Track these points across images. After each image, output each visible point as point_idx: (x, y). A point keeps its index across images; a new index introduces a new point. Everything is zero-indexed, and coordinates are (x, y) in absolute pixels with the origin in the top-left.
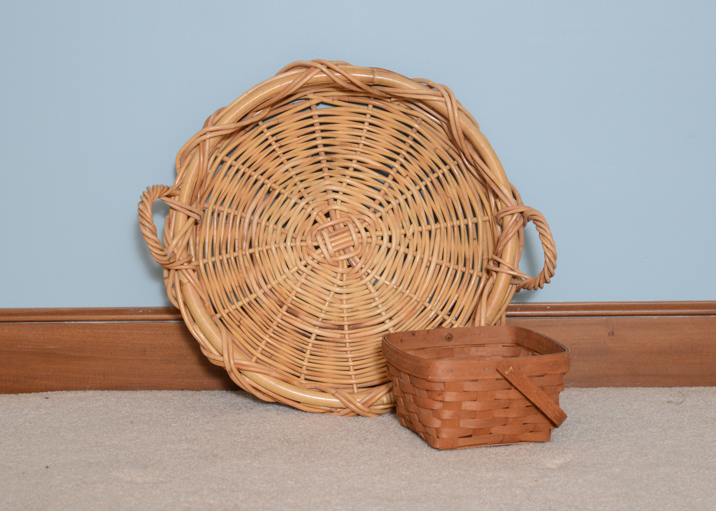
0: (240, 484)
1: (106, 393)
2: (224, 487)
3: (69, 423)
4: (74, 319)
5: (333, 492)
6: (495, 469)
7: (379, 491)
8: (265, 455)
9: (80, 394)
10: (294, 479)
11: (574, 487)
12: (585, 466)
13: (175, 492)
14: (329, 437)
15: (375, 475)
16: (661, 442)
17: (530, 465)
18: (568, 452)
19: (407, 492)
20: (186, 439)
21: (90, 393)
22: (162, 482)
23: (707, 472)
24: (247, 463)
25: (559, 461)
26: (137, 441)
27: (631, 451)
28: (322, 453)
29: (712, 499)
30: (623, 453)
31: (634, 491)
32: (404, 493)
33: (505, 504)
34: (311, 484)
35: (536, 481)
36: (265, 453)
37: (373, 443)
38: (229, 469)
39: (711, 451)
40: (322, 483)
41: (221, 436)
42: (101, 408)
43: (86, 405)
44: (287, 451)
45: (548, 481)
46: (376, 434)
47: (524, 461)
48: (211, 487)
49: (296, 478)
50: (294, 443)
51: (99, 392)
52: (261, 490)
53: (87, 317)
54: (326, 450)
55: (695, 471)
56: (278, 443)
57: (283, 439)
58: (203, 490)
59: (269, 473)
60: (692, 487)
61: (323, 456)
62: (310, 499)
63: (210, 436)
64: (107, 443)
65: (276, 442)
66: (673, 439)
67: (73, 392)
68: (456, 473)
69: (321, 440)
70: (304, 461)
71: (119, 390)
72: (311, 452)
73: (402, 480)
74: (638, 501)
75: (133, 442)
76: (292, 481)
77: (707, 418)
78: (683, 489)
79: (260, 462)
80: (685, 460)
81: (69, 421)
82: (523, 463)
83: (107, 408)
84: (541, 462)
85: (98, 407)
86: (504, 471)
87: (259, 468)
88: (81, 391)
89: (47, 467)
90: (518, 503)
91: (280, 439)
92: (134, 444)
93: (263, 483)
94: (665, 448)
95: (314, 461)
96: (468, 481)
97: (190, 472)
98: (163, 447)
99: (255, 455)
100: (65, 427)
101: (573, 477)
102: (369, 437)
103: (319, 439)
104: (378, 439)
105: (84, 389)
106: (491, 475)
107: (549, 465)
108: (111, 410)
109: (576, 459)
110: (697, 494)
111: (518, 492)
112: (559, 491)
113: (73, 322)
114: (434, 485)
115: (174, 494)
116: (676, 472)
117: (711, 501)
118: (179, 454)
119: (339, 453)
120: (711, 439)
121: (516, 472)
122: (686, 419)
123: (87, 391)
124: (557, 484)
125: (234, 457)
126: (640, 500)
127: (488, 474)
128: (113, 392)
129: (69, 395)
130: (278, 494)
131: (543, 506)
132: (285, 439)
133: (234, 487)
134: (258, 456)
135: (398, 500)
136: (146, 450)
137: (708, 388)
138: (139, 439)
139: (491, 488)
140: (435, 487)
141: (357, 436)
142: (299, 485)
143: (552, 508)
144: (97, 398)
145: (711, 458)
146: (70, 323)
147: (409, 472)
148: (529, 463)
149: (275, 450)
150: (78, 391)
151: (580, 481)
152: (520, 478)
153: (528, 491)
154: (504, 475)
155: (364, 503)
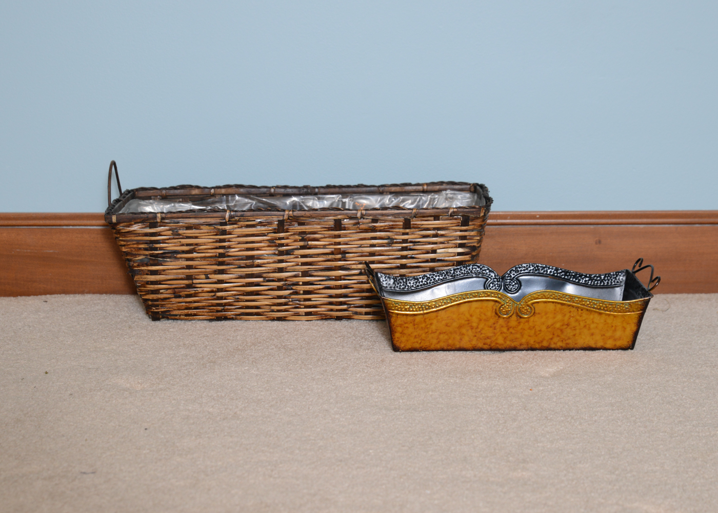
0: (239, 391)
1: (104, 296)
2: (223, 395)
3: (68, 327)
4: (72, 224)
5: (331, 400)
6: (490, 377)
7: (377, 400)
8: (263, 362)
9: (79, 297)
10: (292, 387)
11: (568, 396)
12: (577, 375)
13: (174, 399)
14: (325, 343)
15: (372, 383)
16: (650, 350)
17: (523, 373)
18: (560, 360)
19: (404, 401)
20: (184, 344)
21: (88, 297)
22: (161, 390)
23: (697, 381)
24: (245, 369)
25: (552, 369)
26: (136, 346)
27: (621, 359)
28: (319, 360)
29: (705, 408)
30: (614, 362)
31: (627, 400)
32: (401, 401)
33: (502, 414)
34: (310, 392)
35: (531, 390)
36: (262, 360)
37: (368, 349)
38: (228, 376)
39: (699, 359)
40: (320, 390)
41: (218, 342)
42: (100, 312)
43: (84, 309)
44: (284, 358)
45: (542, 390)
46: (371, 341)
47: (518, 369)
48: (210, 395)
49: (294, 386)
50: (291, 350)
51: (96, 297)
52: (259, 398)
53: (85, 222)
54: (322, 357)
55: (686, 380)
56: (275, 350)
57: (279, 346)
58: (202, 397)
59: (267, 381)
60: (684, 397)
61: (320, 363)
62: (309, 408)
63: (208, 341)
64: (106, 348)
65: (273, 349)
66: (662, 347)
67: (72, 295)
68: (452, 381)
69: (318, 346)
70: (301, 368)
71: (117, 294)
72: (308, 359)
73: (399, 388)
74: (632, 411)
75: (132, 348)
76: (290, 389)
77: (692, 325)
78: (675, 398)
79: (258, 369)
80: (676, 368)
81: (68, 326)
82: (517, 371)
83: (106, 312)
84: (534, 370)
85: (96, 311)
86: (499, 379)
87: (257, 375)
88: (80, 295)
89: (46, 373)
90: (515, 413)
91: (277, 345)
92: (132, 349)
93: (262, 391)
94: (655, 356)
95: (311, 369)
96: (464, 389)
97: (188, 379)
98: (161, 352)
99: (253, 362)
100: (64, 332)
101: (567, 386)
102: (364, 344)
103: (316, 346)
104: (373, 345)
105: (82, 293)
106: (486, 384)
107: (542, 373)
108: (110, 314)
109: (568, 367)
110: (690, 404)
111: (513, 401)
112: (554, 400)
113: (71, 227)
114: (430, 393)
115: (173, 402)
116: (668, 381)
117: (704, 411)
118: (178, 360)
119: (335, 360)
120: (698, 347)
121: (511, 380)
122: (672, 327)
123: (86, 295)
124: (552, 393)
125: (232, 363)
126: (634, 410)
127: (483, 383)
128: (111, 296)
129: (68, 298)
130: (277, 403)
131: (539, 415)
132: (282, 345)
133: (233, 395)
134: (255, 362)
136: (145, 356)
137: (691, 295)
138: (137, 345)
139: (487, 397)
140: (431, 396)
141: (352, 342)
142: (297, 393)
143: (549, 418)
144: (95, 302)
145: (700, 366)
146: (68, 227)
147: (406, 380)
148: (523, 371)
149: (272, 356)
150: (77, 295)
151: (574, 390)
152: (515, 386)
153: (523, 400)
154: (499, 383)
155: (362, 412)
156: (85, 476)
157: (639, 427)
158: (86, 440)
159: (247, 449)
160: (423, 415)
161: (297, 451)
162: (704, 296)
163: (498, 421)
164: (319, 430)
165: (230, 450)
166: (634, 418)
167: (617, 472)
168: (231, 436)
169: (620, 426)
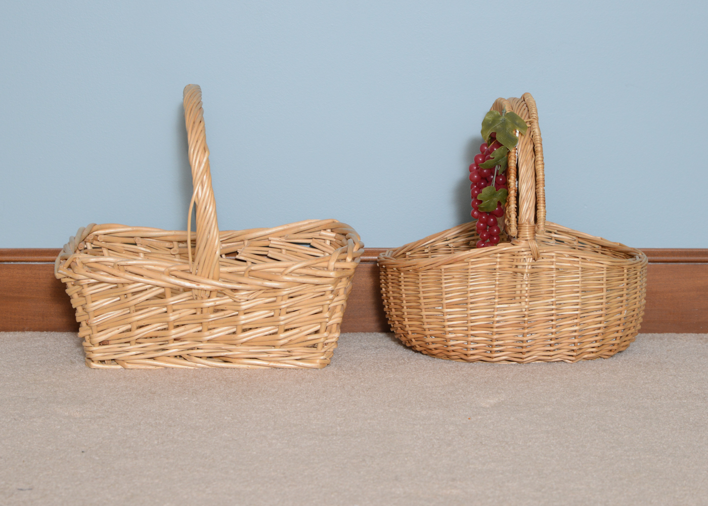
0: (177, 419)
1: (45, 334)
2: (161, 422)
3: (7, 362)
4: (13, 260)
5: (269, 427)
6: (429, 407)
7: (314, 427)
8: (203, 393)
9: (19, 334)
10: (231, 415)
11: (506, 424)
12: (518, 405)
13: (112, 426)
14: (267, 376)
15: (311, 412)
16: (594, 384)
17: (464, 404)
18: (502, 392)
19: (342, 428)
20: (125, 377)
21: (28, 334)
22: (99, 417)
23: (636, 412)
24: (185, 400)
25: (493, 401)
26: (75, 379)
27: (564, 392)
28: (260, 391)
29: (639, 436)
30: (556, 394)
31: (564, 428)
32: (339, 428)
33: (438, 439)
34: (248, 420)
35: (469, 419)
36: (203, 391)
37: (310, 382)
38: (167, 405)
39: (642, 392)
40: (258, 418)
41: (159, 375)
42: (40, 348)
43: (25, 345)
44: (225, 389)
45: (481, 419)
46: (314, 374)
47: (459, 400)
48: (148, 422)
49: (233, 414)
50: (232, 382)
51: (36, 334)
52: (197, 425)
54: (263, 389)
55: (624, 410)
56: (216, 382)
57: (221, 378)
58: (140, 424)
59: (206, 410)
60: (620, 426)
61: (260, 394)
62: (246, 434)
63: (149, 375)
64: (46, 381)
65: (214, 381)
66: (606, 382)
67: (12, 333)
68: (391, 410)
69: (259, 379)
70: (241, 398)
71: (58, 331)
72: (249, 390)
73: (338, 417)
74: (567, 437)
75: (72, 380)
76: (228, 417)
77: (640, 362)
78: (611, 426)
79: (198, 400)
80: (616, 400)
81: (7, 360)
83: (46, 348)
84: (475, 401)
85: (36, 347)
86: (439, 409)
87: (196, 405)
88: (20, 332)
90: (450, 438)
91: (219, 378)
92: (72, 382)
93: (200, 419)
94: (597, 389)
95: (251, 399)
96: (403, 418)
97: (127, 408)
98: (101, 384)
99: (193, 393)
100: (3, 366)
101: (506, 415)
102: (307, 377)
103: (257, 378)
104: (315, 378)
105: (23, 330)
106: (425, 413)
107: (483, 404)
108: (50, 350)
109: (510, 399)
110: (625, 432)
111: (451, 428)
112: (491, 427)
113: (12, 263)
114: (369, 421)
115: (111, 428)
116: (606, 412)
117: (638, 438)
118: (117, 391)
119: (276, 392)
120: (642, 381)
121: (450, 410)
122: (620, 363)
123: (26, 332)
124: (490, 421)
125: (172, 394)
126: (569, 437)
127: (422, 412)
128: (52, 333)
129: (8, 336)
130: (214, 429)
131: (474, 441)
132: (223, 378)
133: (171, 422)
134: (196, 393)
135: (332, 435)
136: (85, 387)
138: (77, 377)
139: (425, 424)
140: (369, 423)
141: (295, 376)
142: (236, 421)
143: (484, 443)
144: (36, 339)
145: (641, 399)
146: (9, 263)
147: (345, 410)
148: (464, 402)
149: (213, 388)
150: (17, 332)
151: (512, 419)
152: (454, 415)
153: (460, 427)
154: (438, 413)
155: (299, 437)
156: (21, 492)
157: (572, 451)
158: (24, 461)
159: (182, 470)
160: (359, 440)
161: (232, 471)
162: (657, 335)
163: (433, 445)
164: (255, 453)
165: (166, 470)
166: (567, 444)
167: (543, 490)
168: (167, 458)
169: (553, 451)
